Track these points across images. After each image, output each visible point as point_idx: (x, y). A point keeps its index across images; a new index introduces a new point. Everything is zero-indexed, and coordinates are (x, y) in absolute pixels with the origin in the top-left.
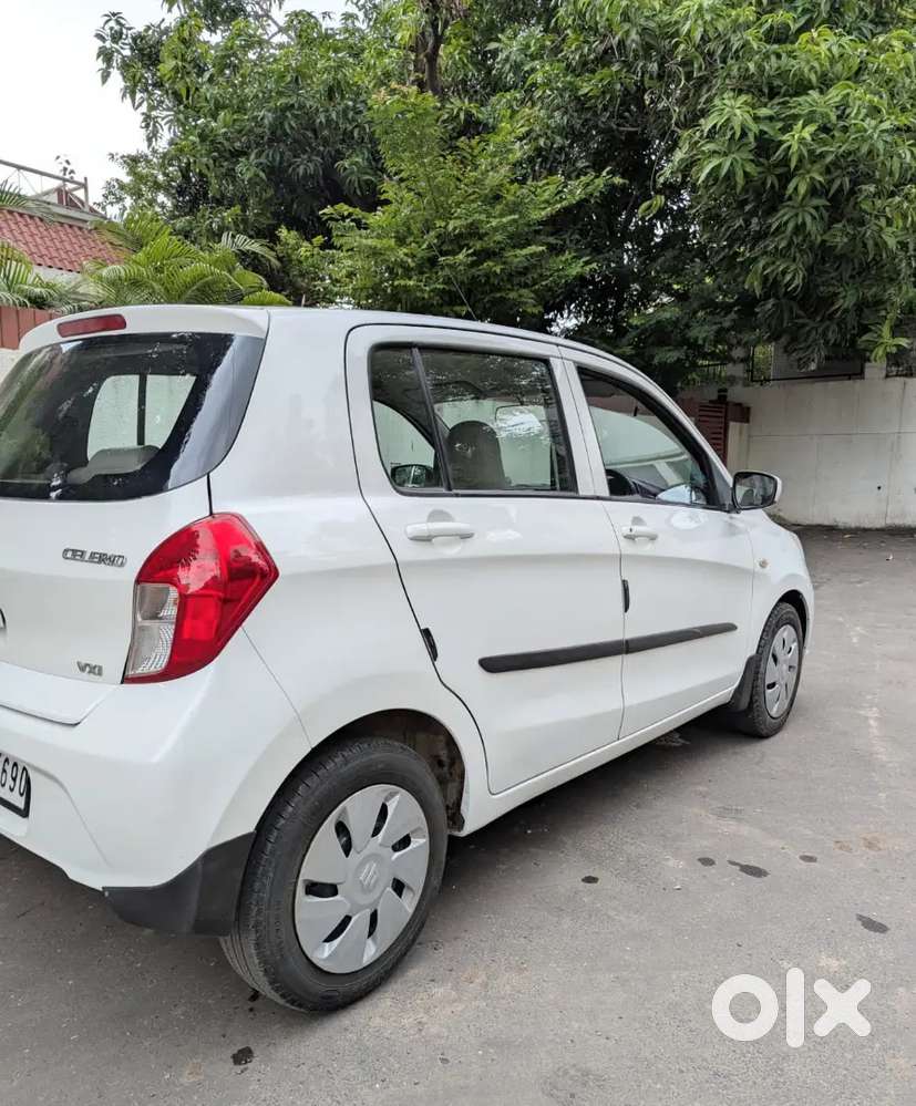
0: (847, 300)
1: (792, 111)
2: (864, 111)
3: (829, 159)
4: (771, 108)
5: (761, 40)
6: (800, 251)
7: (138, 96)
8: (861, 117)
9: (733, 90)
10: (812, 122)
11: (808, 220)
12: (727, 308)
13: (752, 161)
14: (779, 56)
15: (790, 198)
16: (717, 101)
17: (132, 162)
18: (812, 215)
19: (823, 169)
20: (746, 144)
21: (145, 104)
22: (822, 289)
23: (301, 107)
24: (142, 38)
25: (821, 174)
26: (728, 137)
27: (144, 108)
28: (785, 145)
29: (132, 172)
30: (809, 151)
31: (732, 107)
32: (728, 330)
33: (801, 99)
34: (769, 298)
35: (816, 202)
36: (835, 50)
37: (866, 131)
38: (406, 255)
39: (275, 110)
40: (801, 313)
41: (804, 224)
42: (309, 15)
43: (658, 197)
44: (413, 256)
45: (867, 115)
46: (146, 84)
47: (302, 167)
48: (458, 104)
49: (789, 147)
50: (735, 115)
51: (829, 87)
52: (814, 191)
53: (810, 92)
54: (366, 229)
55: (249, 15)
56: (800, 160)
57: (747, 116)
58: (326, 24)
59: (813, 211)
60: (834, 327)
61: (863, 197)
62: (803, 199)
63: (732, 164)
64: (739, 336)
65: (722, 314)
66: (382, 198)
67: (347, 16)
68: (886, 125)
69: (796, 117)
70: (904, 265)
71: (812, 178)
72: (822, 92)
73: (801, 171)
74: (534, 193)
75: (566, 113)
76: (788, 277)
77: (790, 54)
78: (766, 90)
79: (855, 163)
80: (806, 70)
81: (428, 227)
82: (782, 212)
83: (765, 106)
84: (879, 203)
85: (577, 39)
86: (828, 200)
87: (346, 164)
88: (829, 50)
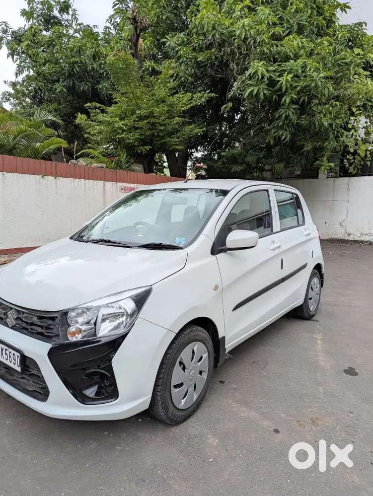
0: (308, 147)
1: (283, 68)
2: (312, 70)
3: (298, 89)
4: (274, 67)
5: (269, 38)
6: (288, 126)
7: (15, 57)
8: (312, 71)
9: (258, 59)
10: (291, 73)
11: (291, 114)
12: (261, 149)
13: (267, 88)
14: (277, 46)
15: (283, 105)
16: (252, 64)
17: (14, 85)
18: (292, 112)
19: (297, 92)
20: (264, 82)
21: (18, 61)
22: (298, 142)
23: (81, 62)
24: (16, 33)
25: (295, 95)
26: (256, 79)
27: (18, 62)
28: (281, 82)
29: (14, 89)
30: (290, 85)
31: (258, 66)
32: (262, 158)
33: (287, 63)
34: (277, 146)
35: (294, 106)
36: (300, 44)
37: (314, 77)
38: (122, 124)
39: (70, 63)
40: (291, 152)
41: (289, 115)
42: (88, 26)
43: (229, 103)
44: (126, 125)
45: (314, 71)
46: (19, 52)
47: (82, 87)
48: (148, 64)
49: (282, 83)
50: (259, 69)
51: (298, 59)
52: (293, 102)
53: (290, 60)
54: (106, 113)
55: (63, 26)
56: (287, 89)
57: (263, 70)
58: (95, 30)
59: (293, 111)
60: (304, 158)
61: (313, 105)
62: (289, 105)
63: (258, 90)
64: (267, 161)
65: (259, 152)
66: (114, 101)
67: (107, 28)
68: (322, 75)
69: (285, 71)
70: (331, 133)
71: (292, 96)
72: (295, 60)
73: (288, 93)
74: (179, 100)
75: (193, 68)
76: (283, 137)
77: (282, 45)
78: (272, 59)
79: (310, 91)
80: (288, 52)
81: (133, 113)
82: (280, 110)
83: (272, 66)
84: (320, 107)
85: (197, 38)
86: (299, 106)
87: (100, 86)
88: (297, 44)
